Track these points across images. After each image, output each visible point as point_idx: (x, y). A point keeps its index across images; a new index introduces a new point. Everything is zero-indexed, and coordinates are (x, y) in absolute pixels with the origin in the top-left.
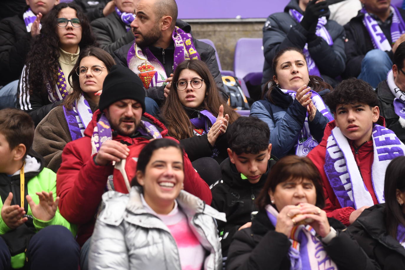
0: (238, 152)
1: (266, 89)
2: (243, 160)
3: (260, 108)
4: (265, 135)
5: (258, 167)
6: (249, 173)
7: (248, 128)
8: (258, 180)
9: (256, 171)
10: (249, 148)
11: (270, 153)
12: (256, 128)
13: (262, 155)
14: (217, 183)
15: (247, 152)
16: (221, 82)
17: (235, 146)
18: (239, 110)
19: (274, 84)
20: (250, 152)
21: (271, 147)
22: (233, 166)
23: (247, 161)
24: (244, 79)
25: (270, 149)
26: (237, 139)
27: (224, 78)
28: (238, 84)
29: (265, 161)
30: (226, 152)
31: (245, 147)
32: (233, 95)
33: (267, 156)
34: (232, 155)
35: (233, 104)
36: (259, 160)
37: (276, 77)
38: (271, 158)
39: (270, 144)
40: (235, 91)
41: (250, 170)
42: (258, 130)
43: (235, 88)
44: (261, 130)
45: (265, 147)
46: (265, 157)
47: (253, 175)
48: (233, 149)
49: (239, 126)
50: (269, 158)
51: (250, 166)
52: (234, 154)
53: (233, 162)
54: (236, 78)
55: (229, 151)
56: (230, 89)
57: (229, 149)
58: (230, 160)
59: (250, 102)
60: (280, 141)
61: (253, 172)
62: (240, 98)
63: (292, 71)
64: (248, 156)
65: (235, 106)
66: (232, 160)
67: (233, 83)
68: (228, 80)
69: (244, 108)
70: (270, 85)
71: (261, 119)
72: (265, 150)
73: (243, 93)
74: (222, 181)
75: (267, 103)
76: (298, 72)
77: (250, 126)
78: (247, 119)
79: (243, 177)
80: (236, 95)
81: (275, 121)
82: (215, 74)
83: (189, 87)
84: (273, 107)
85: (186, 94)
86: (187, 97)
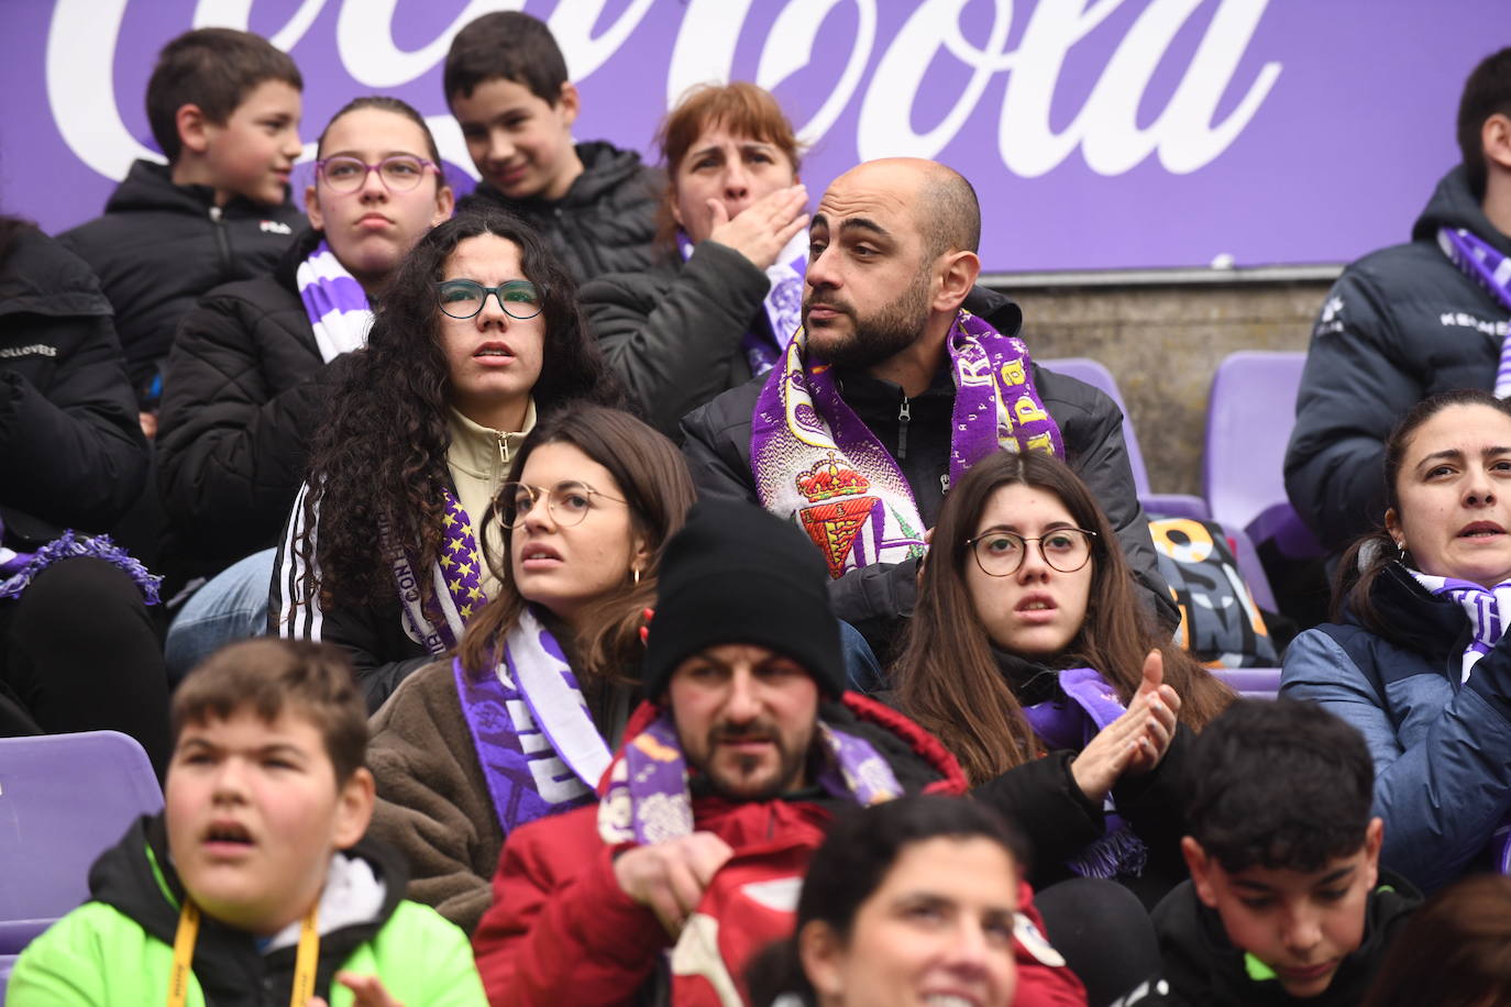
0: (1232, 860)
1: (1352, 572)
2: (1253, 894)
3: (1329, 658)
4: (1351, 785)
5: (1324, 929)
6: (1279, 952)
7: (1272, 752)
8: (1323, 984)
9: (1315, 945)
10: (1280, 846)
11: (1374, 860)
12: (1312, 752)
13: (1341, 873)
14: (1142, 992)
15: (1271, 863)
16: (1147, 548)
17: (1217, 834)
18: (1229, 666)
19: (1388, 550)
20: (1284, 862)
21: (1378, 835)
22: (1209, 918)
23: (1270, 902)
24: (1251, 529)
25: (1377, 844)
26: (1224, 802)
27: (1158, 528)
28: (1225, 554)
29: (1356, 898)
30: (1179, 853)
31: (1264, 840)
32: (1202, 600)
33: (1364, 873)
34: (1204, 869)
35: (1201, 645)
36: (1327, 894)
37: (1398, 519)
38: (1380, 882)
39: (1376, 823)
40: (1209, 585)
41: (1287, 940)
42: (1320, 764)
43: (1210, 572)
44: (1334, 762)
45: (1354, 839)
46: (1352, 881)
47: (1303, 965)
48: (1212, 849)
49: (1233, 743)
50: (1371, 884)
51: (1287, 925)
52: (1215, 867)
53: (1210, 901)
54: (1213, 529)
55: (1190, 853)
56: (1187, 574)
57: (1189, 841)
58: (1193, 889)
59: (1282, 634)
60: (1436, 812)
61: (1301, 952)
62: (1232, 616)
63: (1467, 493)
64: (1279, 878)
65: (1213, 652)
66: (1204, 889)
67: (1200, 547)
68: (1178, 537)
69: (1254, 659)
70: (1366, 553)
71: (1330, 707)
72: (1351, 851)
73: (1245, 594)
74: (1163, 987)
75: (1361, 639)
76: (1490, 499)
77: (1285, 746)
78: (1266, 708)
79: (1258, 970)
80: (1215, 599)
81: (1396, 716)
82: (1120, 514)
83: (1035, 561)
84: (1385, 656)
85: (1016, 594)
86: (1024, 605)
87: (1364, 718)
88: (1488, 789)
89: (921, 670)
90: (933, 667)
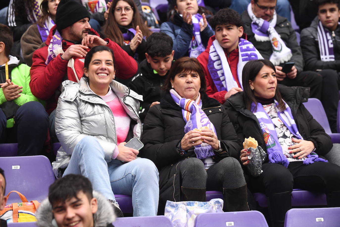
0: (152, 56)
1: (170, 15)
2: (155, 61)
3: (167, 27)
4: (170, 45)
5: (165, 66)
6: (159, 69)
7: (159, 40)
8: (165, 74)
9: (164, 68)
10: (159, 53)
11: (173, 56)
12: (164, 40)
13: (168, 58)
14: (138, 75)
15: (158, 56)
16: (141, 10)
17: (150, 52)
18: (152, 28)
19: (176, 11)
20: (160, 56)
21: (173, 53)
22: (149, 65)
23: (158, 62)
24: (156, 8)
25: (173, 54)
26: (151, 47)
27: (143, 7)
28: (152, 11)
29: (170, 61)
30: (145, 55)
31: (157, 53)
32: (149, 18)
33: (171, 58)
34: (148, 58)
35: (149, 25)
36: (166, 61)
37: (177, 7)
38: (173, 60)
39: (173, 51)
40: (150, 16)
41: (160, 67)
42: (165, 42)
43: (150, 14)
44: (167, 41)
45: (170, 53)
46: (170, 59)
47: (162, 71)
48: (150, 54)
49: (153, 38)
50: (172, 60)
51: (160, 65)
52: (150, 57)
53: (149, 62)
54: (151, 8)
55: (146, 55)
56: (147, 14)
57: (146, 53)
58: (147, 60)
59: (160, 23)
60: (178, 49)
61: (161, 69)
62: (153, 21)
63: (187, 3)
64: (159, 58)
65: (150, 26)
66: (148, 60)
67: (148, 11)
68: (145, 9)
69: (156, 27)
70: (173, 12)
72: (169, 54)
73: (155, 18)
74: (141, 75)
75: (171, 24)
76: (191, 4)
77: (160, 39)
78: (158, 34)
79: (155, 72)
80: (151, 18)
81: (176, 35)
82: (137, 4)
83: (124, 12)
84: (175, 26)
85: (121, 17)
86: (122, 19)
87: (171, 35)
88: (185, 45)
89: (107, 28)
90: (109, 27)
